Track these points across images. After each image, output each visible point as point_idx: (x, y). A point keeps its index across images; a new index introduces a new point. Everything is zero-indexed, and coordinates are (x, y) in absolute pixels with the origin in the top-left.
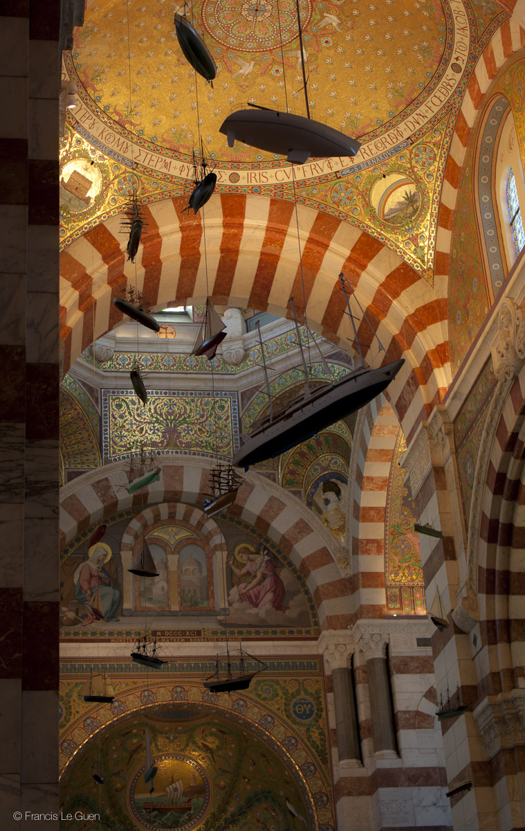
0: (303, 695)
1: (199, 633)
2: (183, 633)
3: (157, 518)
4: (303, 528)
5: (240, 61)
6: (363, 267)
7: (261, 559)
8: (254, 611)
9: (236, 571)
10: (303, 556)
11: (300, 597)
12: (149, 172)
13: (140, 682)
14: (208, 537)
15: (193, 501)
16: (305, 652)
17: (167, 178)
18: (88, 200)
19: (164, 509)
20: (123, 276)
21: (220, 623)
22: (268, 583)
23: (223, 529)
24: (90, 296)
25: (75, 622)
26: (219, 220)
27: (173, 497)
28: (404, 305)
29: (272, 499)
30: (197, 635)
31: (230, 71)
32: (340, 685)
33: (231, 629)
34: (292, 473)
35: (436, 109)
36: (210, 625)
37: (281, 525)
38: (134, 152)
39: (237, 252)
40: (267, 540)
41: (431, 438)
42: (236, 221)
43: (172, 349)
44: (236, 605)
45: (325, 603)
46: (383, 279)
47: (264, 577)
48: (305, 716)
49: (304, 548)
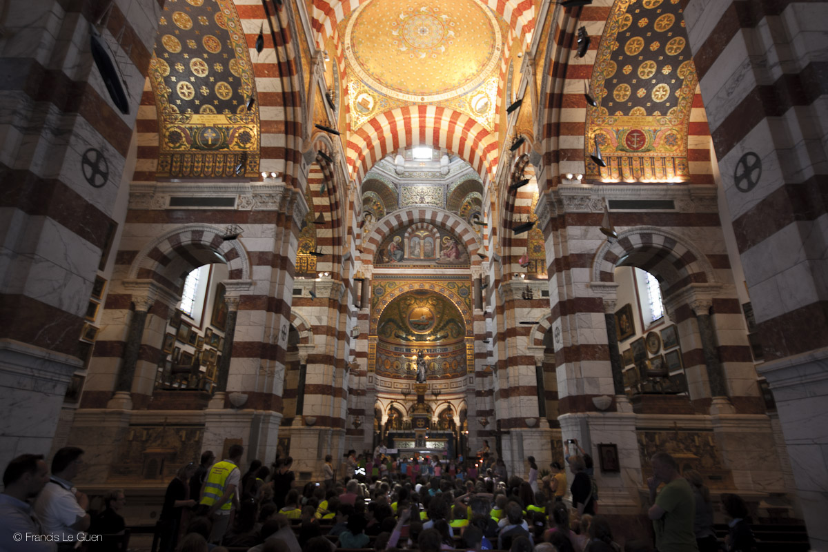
0: (464, 287)
1: (429, 266)
2: (424, 266)
3: (417, 228)
4: (466, 231)
5: (420, 53)
6: (469, 131)
7: (452, 242)
8: (448, 259)
9: (443, 246)
10: (466, 240)
11: (464, 255)
12: (391, 98)
13: (409, 282)
14: (434, 234)
15: (429, 222)
16: (466, 273)
17: (398, 100)
18: (368, 109)
19: (419, 225)
20: (384, 137)
21: (437, 263)
22: (454, 250)
23: (439, 231)
24: (371, 144)
25: (388, 262)
26: (417, 115)
27: (422, 220)
28: (483, 144)
29: (456, 221)
30: (429, 267)
31: (417, 57)
32: (476, 284)
33: (441, 265)
34: (463, 212)
35: (493, 67)
36: (433, 264)
37: (458, 230)
38: (385, 90)
39: (425, 127)
40: (455, 235)
41: (491, 192)
42: (423, 115)
43: (424, 170)
44: (443, 257)
45: (472, 256)
46: (476, 135)
47: (453, 248)
48: (464, 294)
49: (466, 238)
